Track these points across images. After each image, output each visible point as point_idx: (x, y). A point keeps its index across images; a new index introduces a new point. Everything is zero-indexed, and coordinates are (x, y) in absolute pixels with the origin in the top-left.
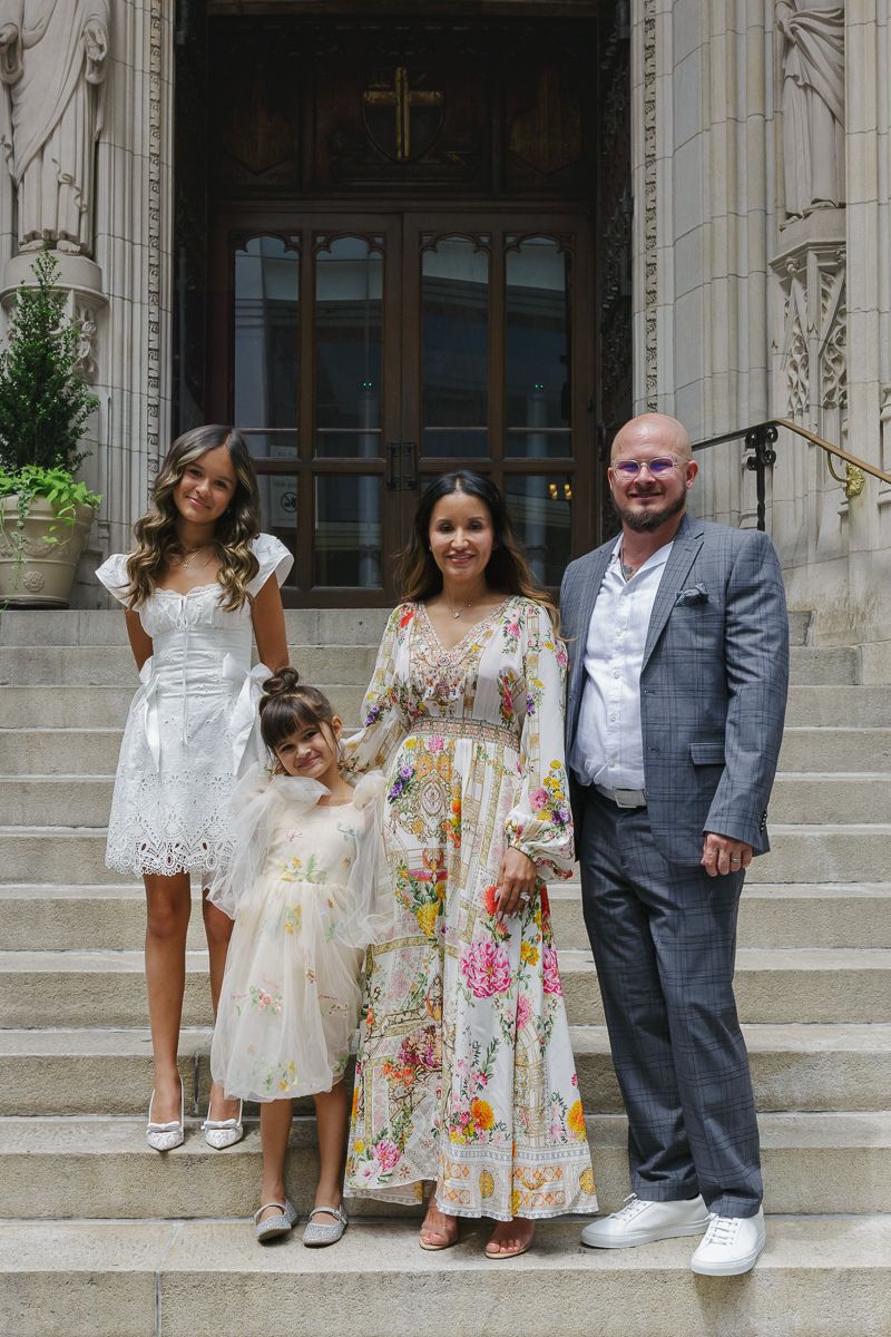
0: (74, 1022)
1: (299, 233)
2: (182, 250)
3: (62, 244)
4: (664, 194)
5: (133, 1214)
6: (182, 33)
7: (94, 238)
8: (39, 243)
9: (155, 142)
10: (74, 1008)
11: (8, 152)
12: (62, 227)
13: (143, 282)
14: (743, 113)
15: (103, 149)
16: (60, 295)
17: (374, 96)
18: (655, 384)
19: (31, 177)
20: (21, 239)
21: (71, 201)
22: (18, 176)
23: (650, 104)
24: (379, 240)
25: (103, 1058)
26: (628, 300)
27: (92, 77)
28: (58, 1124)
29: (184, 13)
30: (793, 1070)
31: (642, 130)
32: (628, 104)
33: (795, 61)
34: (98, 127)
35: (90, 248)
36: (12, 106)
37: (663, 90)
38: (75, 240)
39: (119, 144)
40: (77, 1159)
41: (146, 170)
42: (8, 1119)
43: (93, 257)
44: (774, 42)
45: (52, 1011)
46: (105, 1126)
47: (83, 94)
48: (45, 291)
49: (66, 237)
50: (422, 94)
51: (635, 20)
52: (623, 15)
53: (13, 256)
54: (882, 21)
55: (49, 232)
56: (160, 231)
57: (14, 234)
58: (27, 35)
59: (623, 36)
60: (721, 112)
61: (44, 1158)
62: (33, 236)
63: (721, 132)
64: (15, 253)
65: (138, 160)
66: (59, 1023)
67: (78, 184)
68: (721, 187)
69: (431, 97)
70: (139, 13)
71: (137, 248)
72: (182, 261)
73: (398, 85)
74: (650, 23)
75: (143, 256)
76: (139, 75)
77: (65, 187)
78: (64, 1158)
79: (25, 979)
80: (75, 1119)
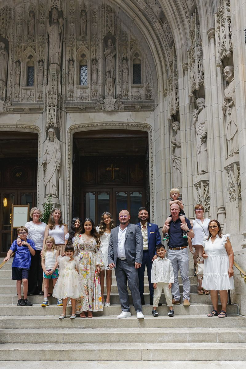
0: (45, 327)
1: (95, 192)
2: (74, 196)
3: (53, 196)
4: (155, 185)
5: (51, 360)
6: (74, 161)
7: (58, 194)
8: (49, 196)
9: (69, 178)
10: (45, 325)
11: (44, 181)
12: (53, 193)
13: (67, 201)
14: (167, 172)
15: (60, 180)
16: (52, 204)
17: (107, 169)
18: (154, 217)
19: (48, 185)
20: (46, 195)
21: (54, 189)
22: (46, 185)
23: (152, 171)
24: (109, 193)
25: (48, 334)
26: (149, 203)
27: (58, 169)
28: (40, 345)
29: (74, 157)
30: (164, 336)
31: (151, 175)
32: (149, 171)
33: (174, 164)
34: (59, 176)
35: (58, 196)
36: (45, 173)
37: (154, 168)
38: (55, 195)
39: (63, 179)
40: (42, 351)
41: (67, 183)
42: (32, 344)
43: (58, 198)
44: (171, 161)
45: (42, 326)
46: (48, 345)
47: (56, 171)
48: (49, 204)
49: (54, 195)
50: (116, 169)
51: (149, 157)
52: (148, 156)
53: (45, 198)
54: (187, 158)
55: (51, 194)
56: (70, 193)
57: (45, 194)
58: (47, 162)
59: (148, 159)
60: (163, 172)
61: (37, 350)
62: (48, 195)
63: (163, 175)
64: (45, 197)
65: (66, 182)
66: (43, 328)
67: (56, 186)
68: (163, 184)
69: (117, 169)
70: (66, 158)
71: (66, 196)
72: (74, 198)
73: (112, 167)
74: (152, 157)
75: (67, 197)
76: (66, 168)
77: (53, 186)
78: (40, 350)
79: (37, 320)
80: (44, 344)
